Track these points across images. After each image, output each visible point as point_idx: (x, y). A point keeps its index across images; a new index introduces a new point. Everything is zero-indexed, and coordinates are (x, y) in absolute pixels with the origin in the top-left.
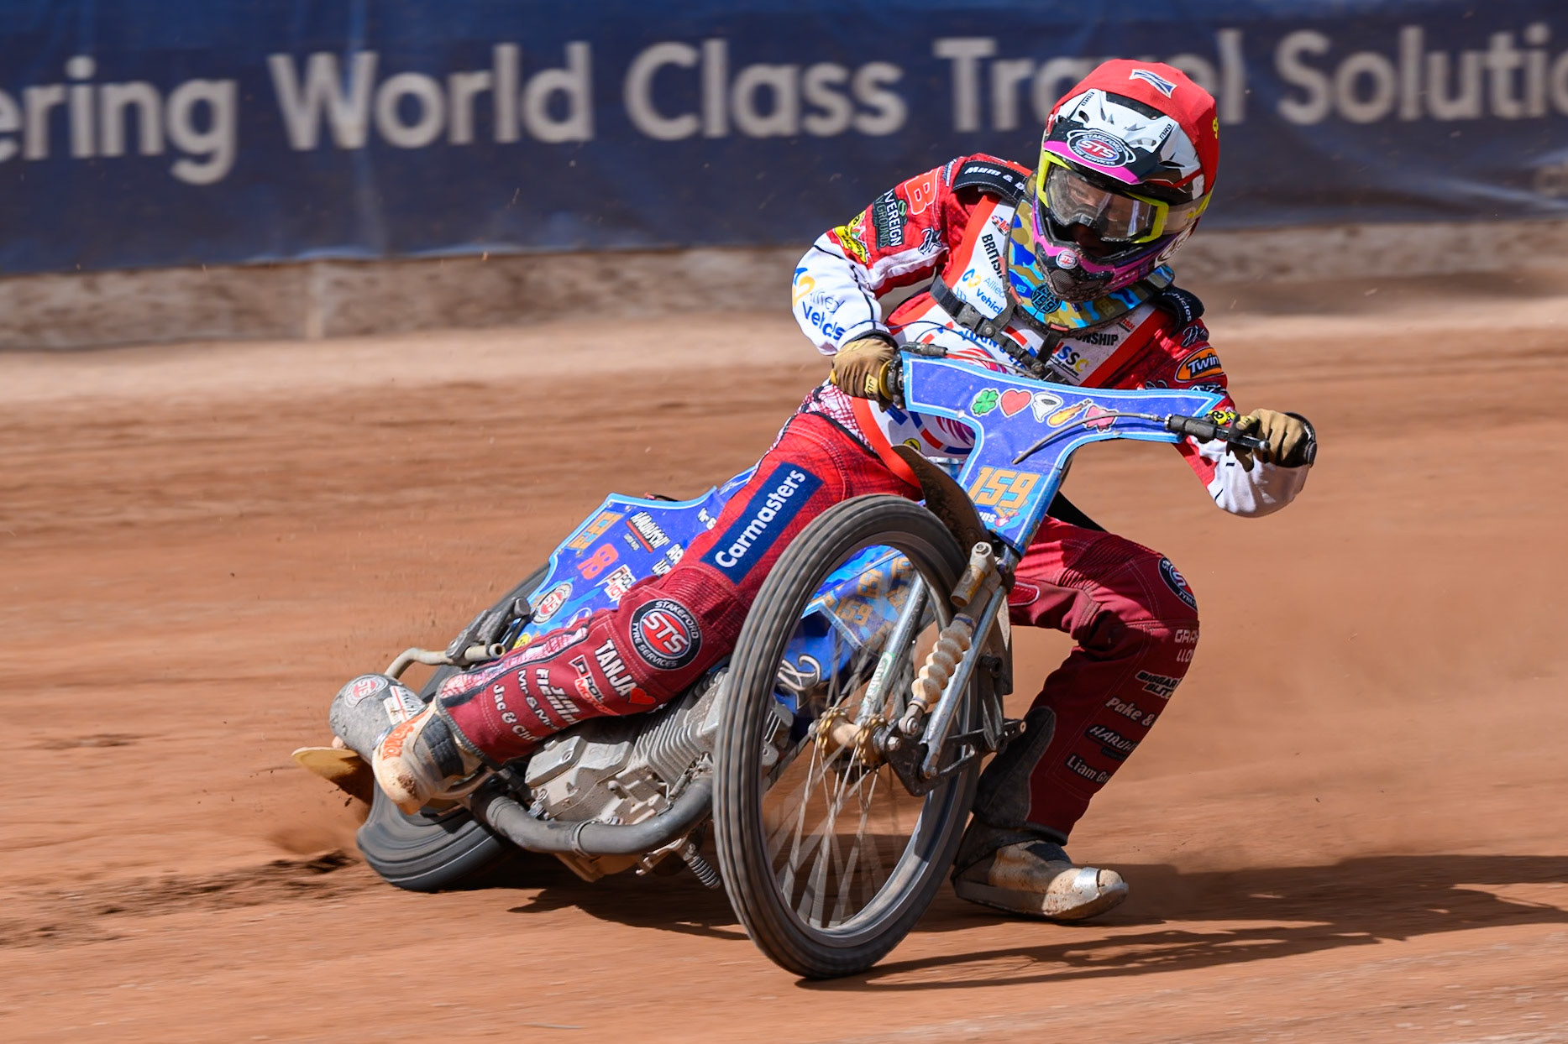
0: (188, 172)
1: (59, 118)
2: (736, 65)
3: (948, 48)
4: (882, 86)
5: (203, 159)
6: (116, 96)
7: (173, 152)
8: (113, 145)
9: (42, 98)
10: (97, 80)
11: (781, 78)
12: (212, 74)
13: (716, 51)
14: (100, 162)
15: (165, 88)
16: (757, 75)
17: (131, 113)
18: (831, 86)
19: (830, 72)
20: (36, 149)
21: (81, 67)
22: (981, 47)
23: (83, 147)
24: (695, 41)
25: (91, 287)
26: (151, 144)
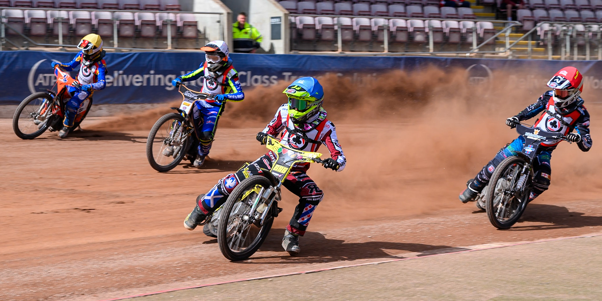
0: (168, 89)
1: (148, 80)
2: (252, 75)
3: (285, 74)
4: (274, 79)
5: (170, 87)
6: (158, 76)
7: (166, 86)
8: (157, 84)
9: (146, 76)
10: (154, 74)
11: (259, 77)
12: (172, 74)
13: (249, 73)
14: (154, 86)
15: (165, 75)
16: (255, 77)
17: (160, 79)
18: (267, 79)
19: (266, 77)
20: (145, 84)
21: (152, 72)
22: (289, 74)
23: (152, 84)
24: (246, 71)
25: (152, 106)
26: (162, 84)
